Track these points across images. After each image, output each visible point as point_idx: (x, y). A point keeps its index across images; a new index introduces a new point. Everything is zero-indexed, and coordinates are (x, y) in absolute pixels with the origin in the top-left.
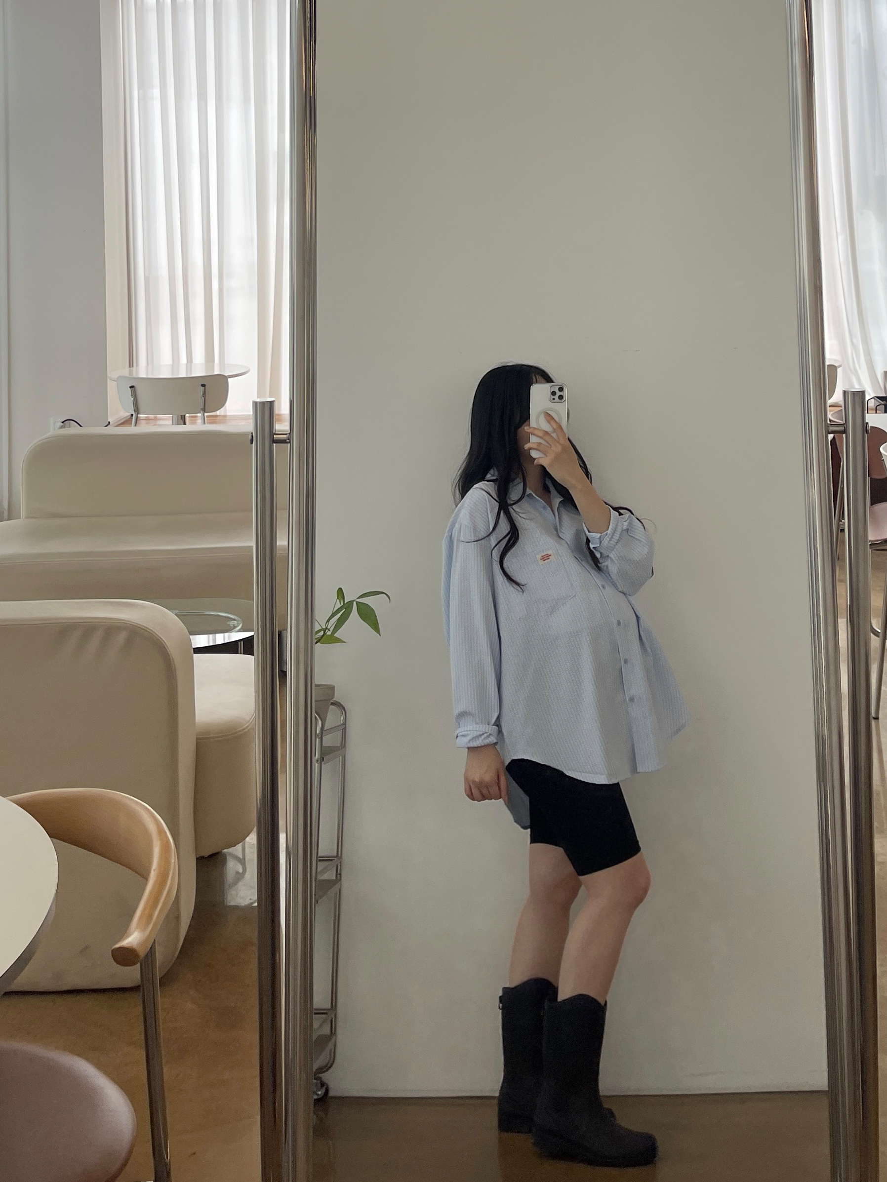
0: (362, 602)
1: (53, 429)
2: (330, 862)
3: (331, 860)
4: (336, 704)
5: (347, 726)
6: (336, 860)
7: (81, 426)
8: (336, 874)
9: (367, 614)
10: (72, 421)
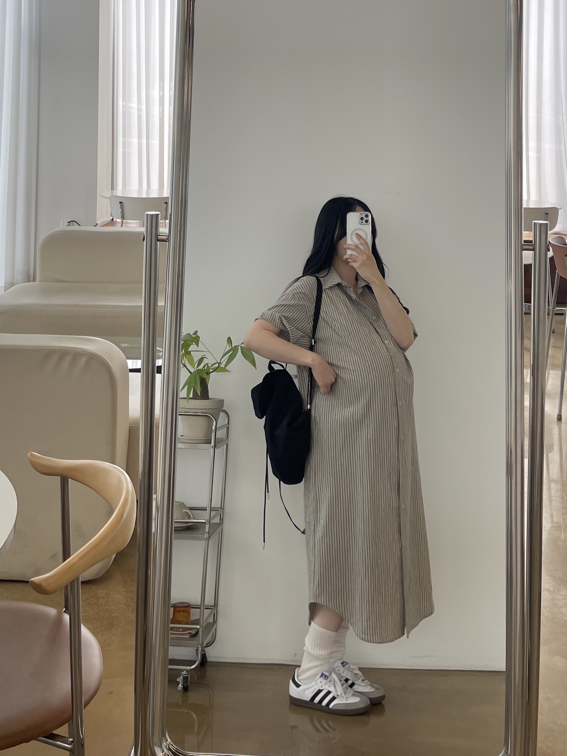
1: (62, 226)
2: (217, 511)
4: (224, 412)
5: (229, 426)
6: (220, 510)
7: (80, 226)
8: (220, 520)
9: (248, 355)
10: (74, 222)
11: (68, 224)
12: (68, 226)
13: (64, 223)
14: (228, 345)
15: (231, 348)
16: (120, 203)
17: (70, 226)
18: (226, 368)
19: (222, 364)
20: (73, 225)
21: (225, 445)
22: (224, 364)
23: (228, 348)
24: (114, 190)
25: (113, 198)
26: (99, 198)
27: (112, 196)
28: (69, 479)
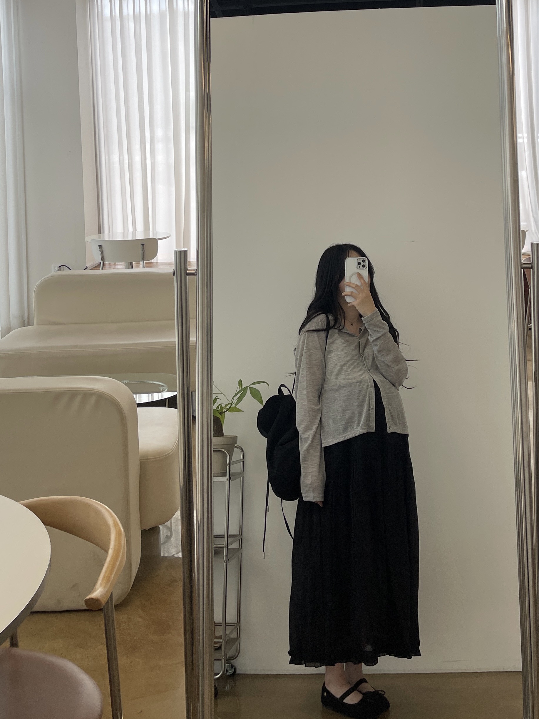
1: (53, 271)
3: (236, 537)
4: (238, 447)
5: (245, 461)
6: (239, 537)
7: (71, 270)
8: (239, 545)
9: (256, 394)
10: (65, 267)
11: (59, 268)
12: (59, 270)
13: (55, 267)
14: (239, 386)
16: (99, 246)
17: (60, 271)
18: (237, 407)
19: (234, 403)
20: (63, 270)
21: (241, 478)
22: (235, 403)
23: (239, 390)
24: (101, 234)
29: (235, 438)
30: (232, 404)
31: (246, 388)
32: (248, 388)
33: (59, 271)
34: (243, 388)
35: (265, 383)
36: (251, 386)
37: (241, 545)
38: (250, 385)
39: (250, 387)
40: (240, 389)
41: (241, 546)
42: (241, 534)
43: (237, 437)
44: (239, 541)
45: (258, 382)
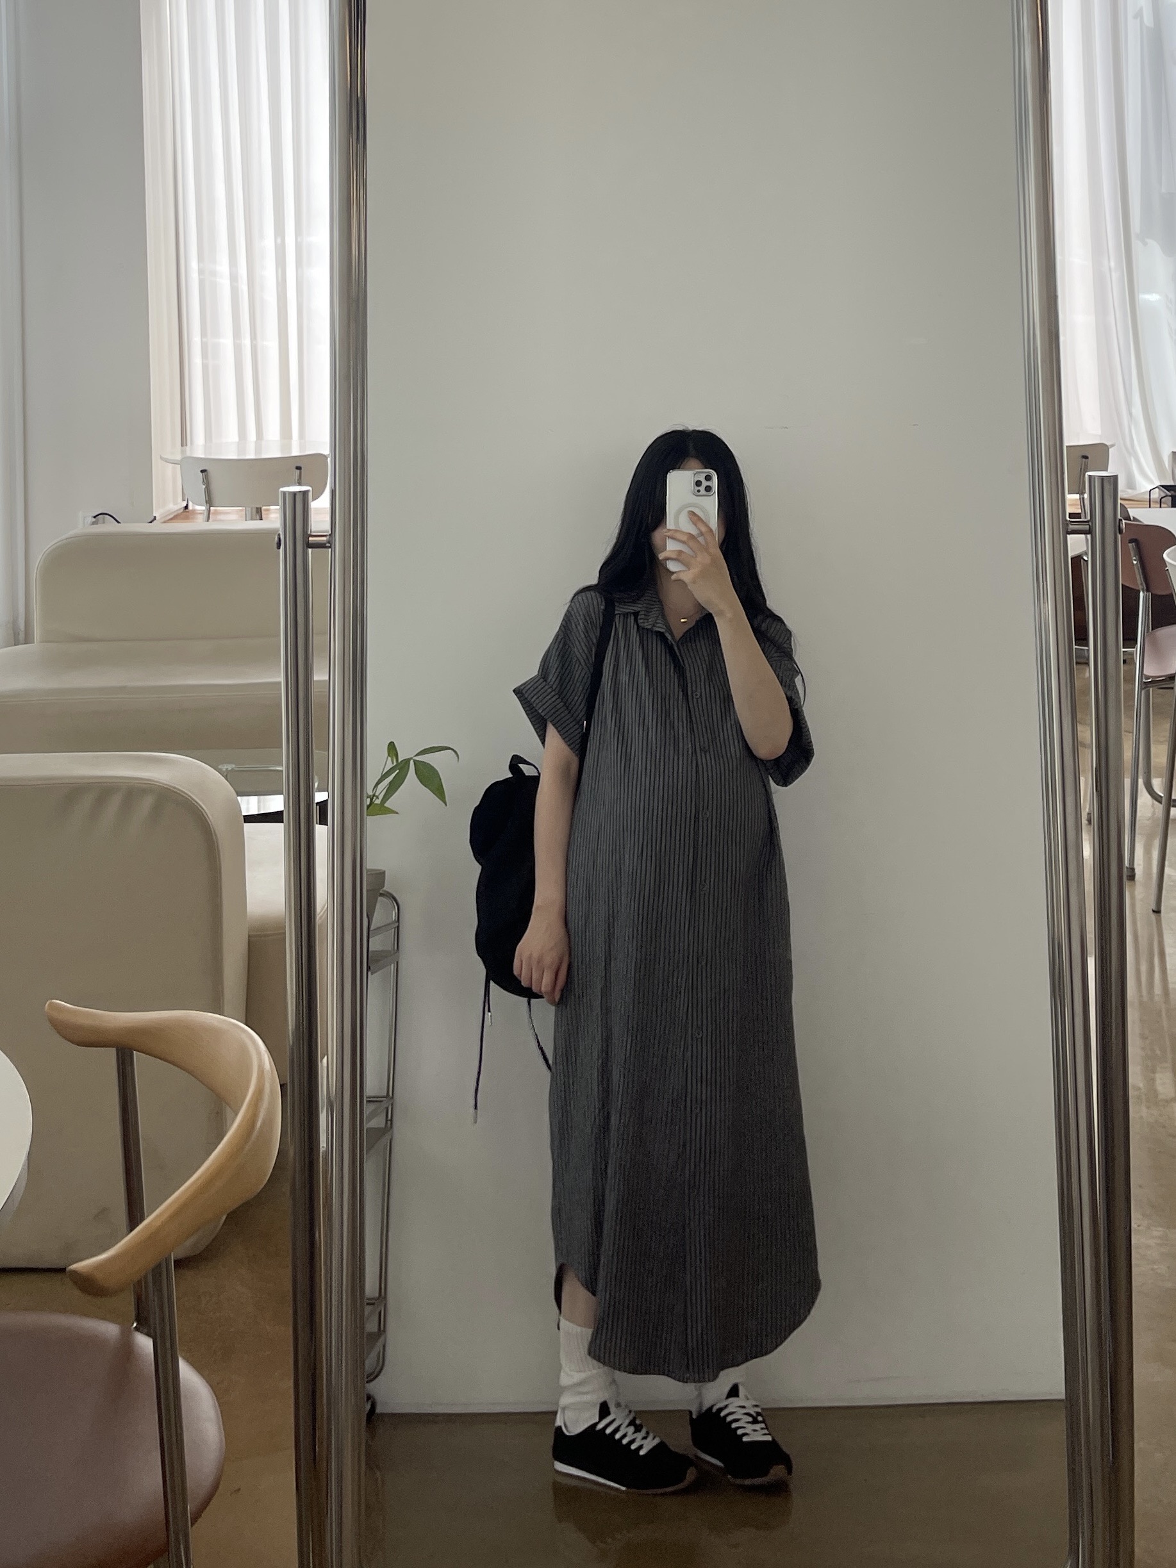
0: (419, 760)
1: (82, 525)
2: (378, 1104)
3: (381, 1101)
4: (386, 896)
5: (401, 925)
6: (387, 1101)
7: (118, 522)
8: (387, 1121)
9: (430, 778)
10: (107, 516)
11: (94, 520)
12: (93, 523)
13: (84, 518)
14: (389, 758)
15: (395, 764)
16: (202, 471)
17: (97, 524)
18: (386, 805)
19: (377, 798)
20: (104, 523)
21: (392, 965)
22: (381, 797)
23: (389, 765)
24: (186, 445)
25: (186, 462)
26: (157, 464)
27: (185, 458)
28: (135, 1052)
29: (381, 875)
30: (375, 798)
31: (407, 761)
32: (412, 762)
33: (95, 526)
34: (400, 761)
35: (450, 751)
36: (416, 758)
37: (391, 1120)
38: (415, 756)
39: (414, 761)
40: (393, 763)
41: (390, 1122)
42: (390, 1096)
43: (384, 873)
44: (385, 1111)
45: (433, 747)
